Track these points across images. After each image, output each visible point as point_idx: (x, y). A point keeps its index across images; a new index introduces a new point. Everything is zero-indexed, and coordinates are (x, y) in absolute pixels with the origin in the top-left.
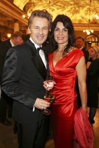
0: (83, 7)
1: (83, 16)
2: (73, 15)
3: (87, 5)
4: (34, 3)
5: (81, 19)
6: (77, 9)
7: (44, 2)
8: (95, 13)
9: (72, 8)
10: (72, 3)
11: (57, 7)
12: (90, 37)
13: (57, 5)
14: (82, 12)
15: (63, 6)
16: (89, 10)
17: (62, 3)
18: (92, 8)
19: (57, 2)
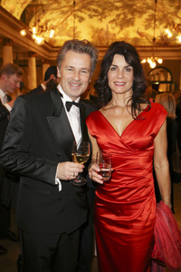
0: (141, 12)
1: (142, 30)
2: (122, 29)
3: (149, 8)
4: (42, 5)
5: (138, 36)
6: (129, 16)
7: (63, 3)
8: (164, 24)
9: (118, 16)
10: (118, 4)
11: (89, 13)
12: (155, 71)
13: (89, 10)
14: (140, 23)
15: (100, 10)
16: (153, 18)
17: (99, 6)
18: (159, 14)
19: (89, 3)
